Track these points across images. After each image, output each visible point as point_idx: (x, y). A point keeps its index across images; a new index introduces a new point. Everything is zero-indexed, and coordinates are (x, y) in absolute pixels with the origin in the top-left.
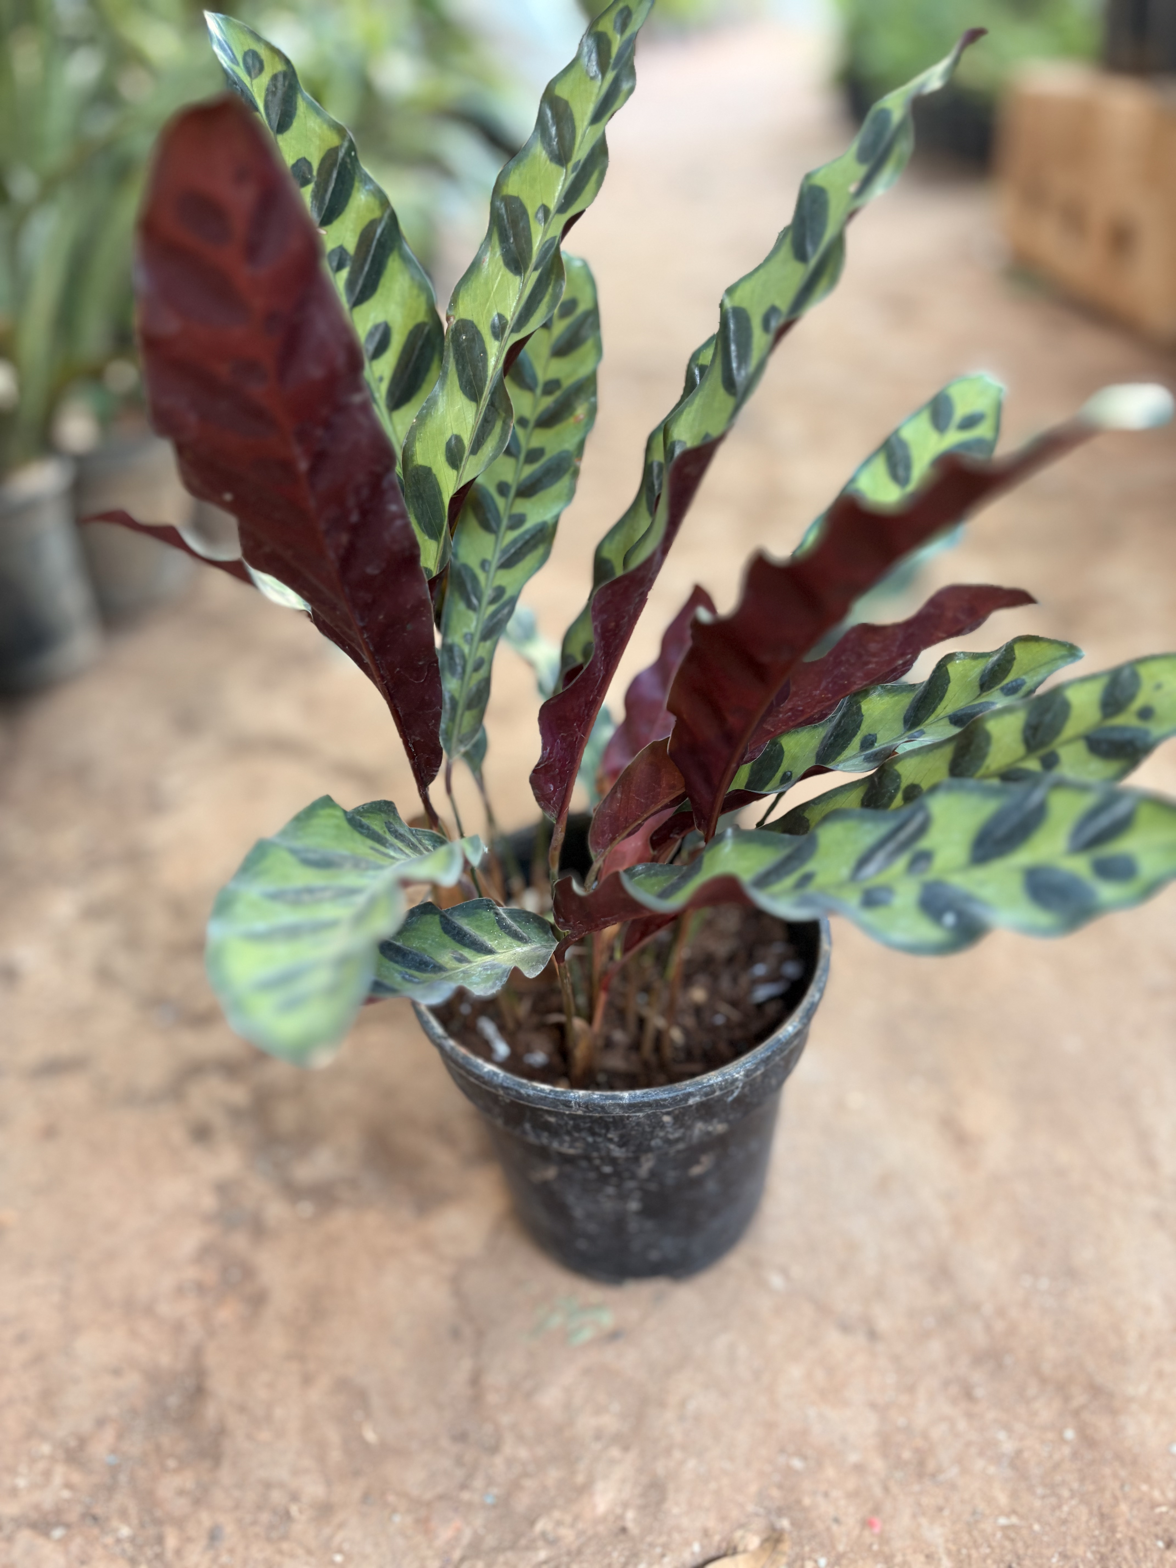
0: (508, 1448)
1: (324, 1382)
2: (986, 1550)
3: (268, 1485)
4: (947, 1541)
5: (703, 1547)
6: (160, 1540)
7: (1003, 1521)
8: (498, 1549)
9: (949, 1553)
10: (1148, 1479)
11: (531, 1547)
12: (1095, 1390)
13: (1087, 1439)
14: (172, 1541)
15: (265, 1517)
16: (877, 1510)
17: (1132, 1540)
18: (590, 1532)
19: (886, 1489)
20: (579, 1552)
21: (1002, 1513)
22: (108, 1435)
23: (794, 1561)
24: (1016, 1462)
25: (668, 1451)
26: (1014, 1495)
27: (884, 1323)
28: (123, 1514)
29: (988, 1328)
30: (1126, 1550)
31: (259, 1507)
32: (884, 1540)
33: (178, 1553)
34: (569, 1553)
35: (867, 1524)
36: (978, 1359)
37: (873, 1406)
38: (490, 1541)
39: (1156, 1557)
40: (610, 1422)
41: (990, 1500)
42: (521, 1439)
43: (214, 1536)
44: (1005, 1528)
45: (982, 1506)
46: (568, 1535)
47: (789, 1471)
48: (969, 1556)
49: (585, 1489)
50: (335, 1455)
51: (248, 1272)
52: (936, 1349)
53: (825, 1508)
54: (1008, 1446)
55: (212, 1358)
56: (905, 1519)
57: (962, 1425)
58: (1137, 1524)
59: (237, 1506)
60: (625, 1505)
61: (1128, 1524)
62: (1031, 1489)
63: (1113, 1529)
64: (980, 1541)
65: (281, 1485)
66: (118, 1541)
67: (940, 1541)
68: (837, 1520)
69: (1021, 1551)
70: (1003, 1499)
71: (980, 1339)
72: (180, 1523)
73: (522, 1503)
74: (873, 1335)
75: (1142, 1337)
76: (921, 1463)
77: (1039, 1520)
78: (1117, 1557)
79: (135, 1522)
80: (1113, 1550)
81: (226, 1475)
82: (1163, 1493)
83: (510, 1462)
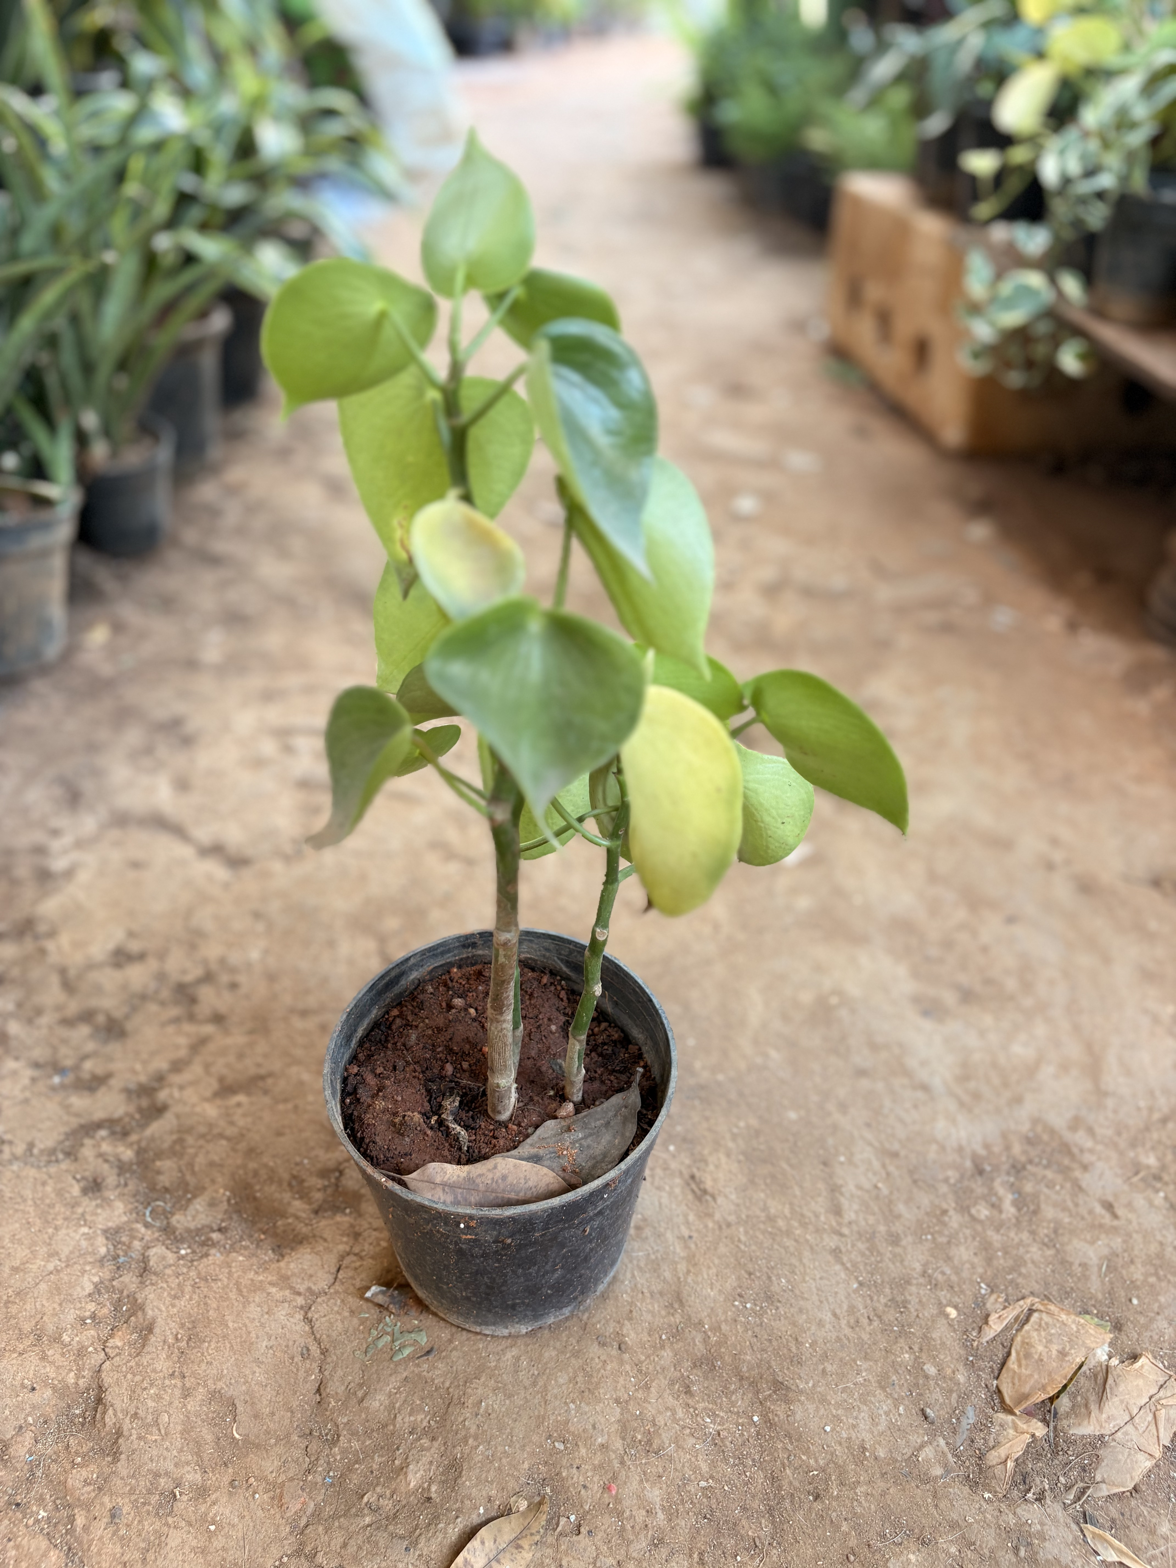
0: (343, 1442)
1: (201, 1393)
2: (688, 1505)
3: (157, 1475)
4: (662, 1500)
5: (486, 1510)
6: (72, 1519)
7: (703, 1484)
8: (334, 1517)
9: (663, 1508)
10: (807, 1452)
11: (359, 1514)
12: (778, 1386)
13: (769, 1423)
14: (80, 1521)
15: (154, 1499)
16: (614, 1478)
17: (792, 1495)
18: (404, 1502)
19: (622, 1463)
20: (395, 1516)
21: (703, 1478)
22: (28, 1437)
23: (552, 1518)
24: (717, 1440)
25: (465, 1439)
26: (713, 1465)
27: (631, 1338)
28: (41, 1500)
29: (706, 1340)
30: (787, 1504)
31: (150, 1492)
32: (618, 1500)
33: (86, 1528)
34: (387, 1518)
35: (607, 1488)
36: (696, 1364)
37: (617, 1401)
38: (328, 1510)
39: (806, 1507)
40: (421, 1419)
41: (695, 1469)
42: (355, 1433)
43: (114, 1514)
44: (704, 1489)
45: (688, 1473)
46: (387, 1504)
47: (554, 1451)
48: (677, 1511)
49: (402, 1469)
50: (209, 1450)
51: (137, 1307)
52: (667, 1354)
53: (577, 1478)
54: (712, 1429)
55: (108, 1379)
56: (634, 1485)
57: (680, 1414)
58: (796, 1484)
59: (132, 1491)
60: (431, 1481)
61: (791, 1483)
62: (725, 1460)
63: (780, 1488)
64: (686, 1499)
65: (167, 1474)
66: (37, 1521)
67: (658, 1500)
68: (585, 1487)
69: (714, 1506)
70: (705, 1467)
71: (700, 1348)
72: (87, 1506)
73: (354, 1480)
74: (621, 1347)
75: (813, 1344)
76: (649, 1442)
77: (728, 1483)
78: (781, 1508)
79: (50, 1506)
80: (778, 1504)
81: (122, 1467)
82: (816, 1461)
83: (344, 1452)
